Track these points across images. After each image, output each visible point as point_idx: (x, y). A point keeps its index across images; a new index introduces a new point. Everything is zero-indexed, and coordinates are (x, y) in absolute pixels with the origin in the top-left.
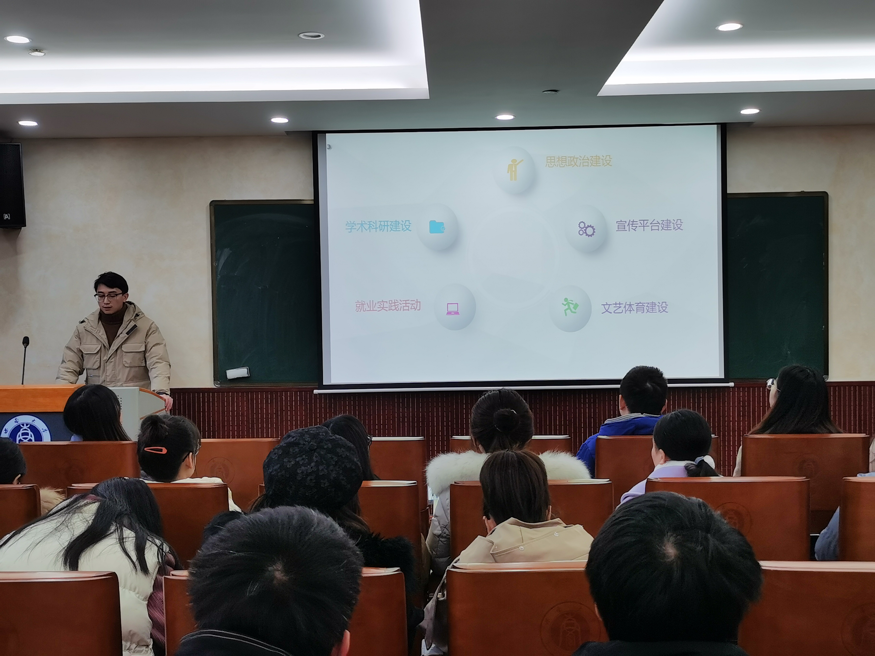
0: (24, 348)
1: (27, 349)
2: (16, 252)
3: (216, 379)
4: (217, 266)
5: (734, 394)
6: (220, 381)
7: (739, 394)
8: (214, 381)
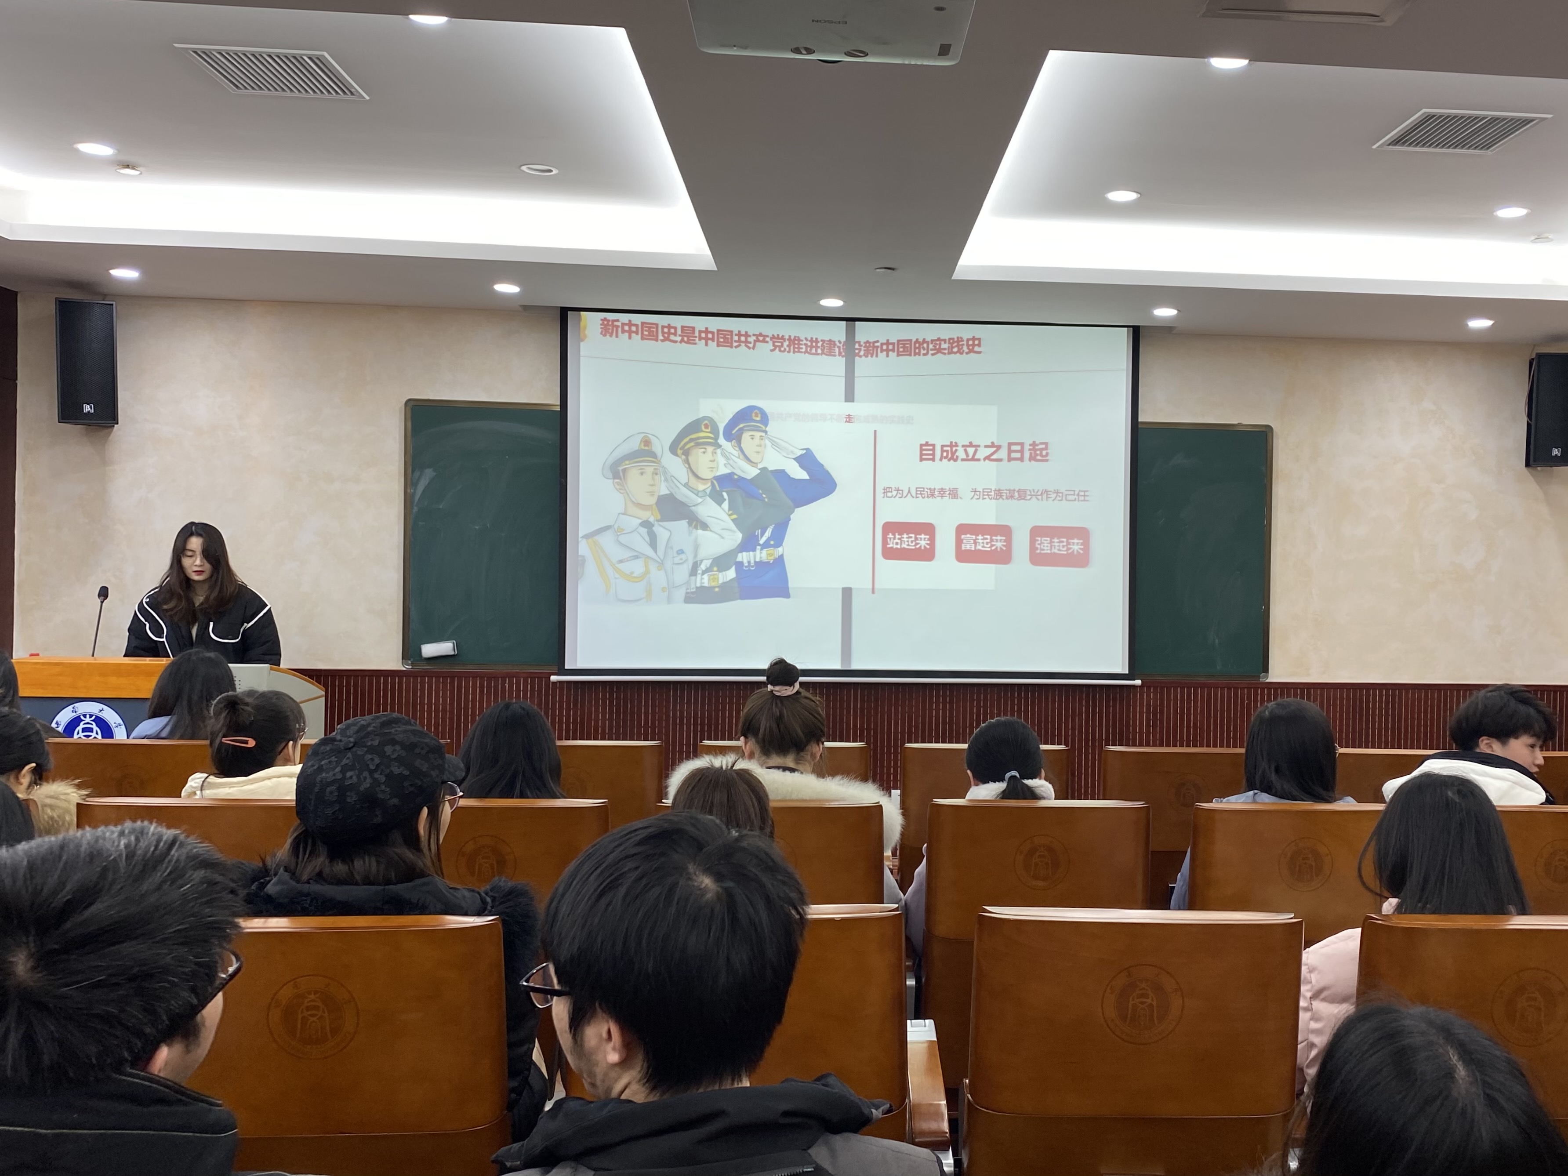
0: (100, 604)
3: (405, 656)
4: (414, 494)
5: (1141, 696)
6: (412, 660)
7: (1148, 696)
8: (403, 659)
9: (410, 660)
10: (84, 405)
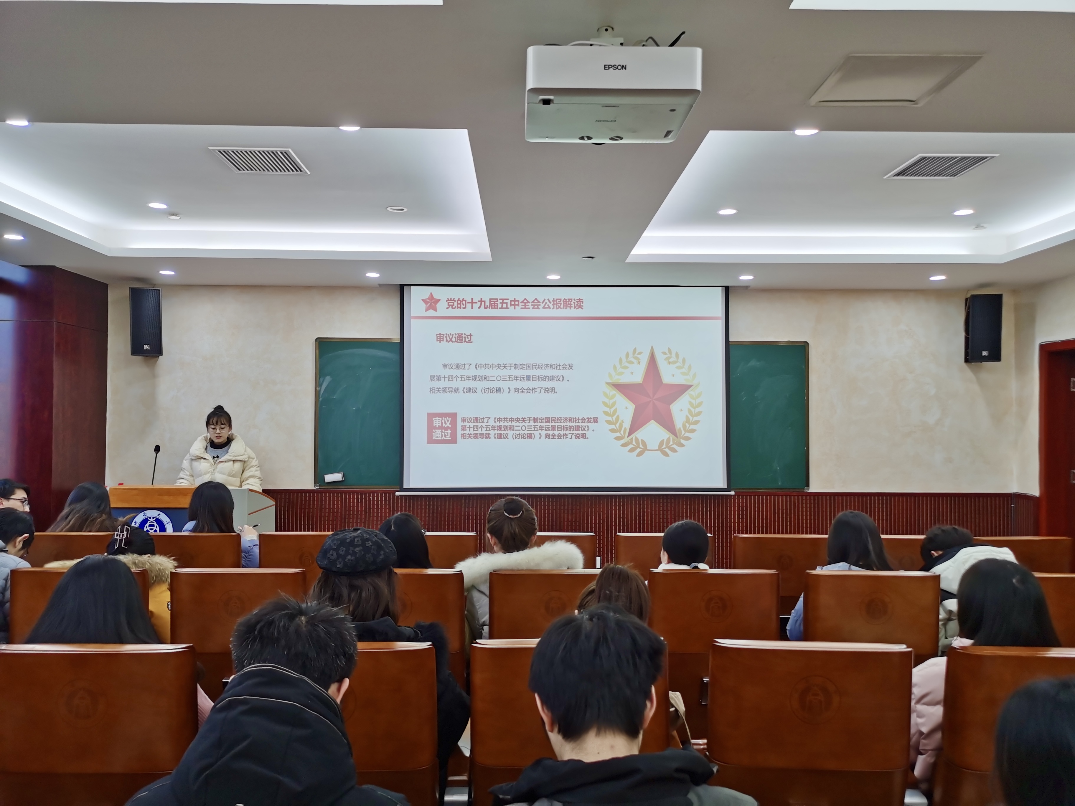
0: (155, 455)
1: (157, 455)
2: (154, 376)
3: (315, 482)
4: (320, 391)
5: (734, 501)
6: (319, 484)
7: (738, 500)
8: (314, 483)
9: (318, 484)
10: (145, 345)
